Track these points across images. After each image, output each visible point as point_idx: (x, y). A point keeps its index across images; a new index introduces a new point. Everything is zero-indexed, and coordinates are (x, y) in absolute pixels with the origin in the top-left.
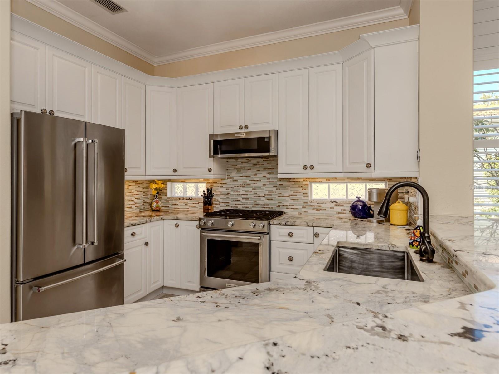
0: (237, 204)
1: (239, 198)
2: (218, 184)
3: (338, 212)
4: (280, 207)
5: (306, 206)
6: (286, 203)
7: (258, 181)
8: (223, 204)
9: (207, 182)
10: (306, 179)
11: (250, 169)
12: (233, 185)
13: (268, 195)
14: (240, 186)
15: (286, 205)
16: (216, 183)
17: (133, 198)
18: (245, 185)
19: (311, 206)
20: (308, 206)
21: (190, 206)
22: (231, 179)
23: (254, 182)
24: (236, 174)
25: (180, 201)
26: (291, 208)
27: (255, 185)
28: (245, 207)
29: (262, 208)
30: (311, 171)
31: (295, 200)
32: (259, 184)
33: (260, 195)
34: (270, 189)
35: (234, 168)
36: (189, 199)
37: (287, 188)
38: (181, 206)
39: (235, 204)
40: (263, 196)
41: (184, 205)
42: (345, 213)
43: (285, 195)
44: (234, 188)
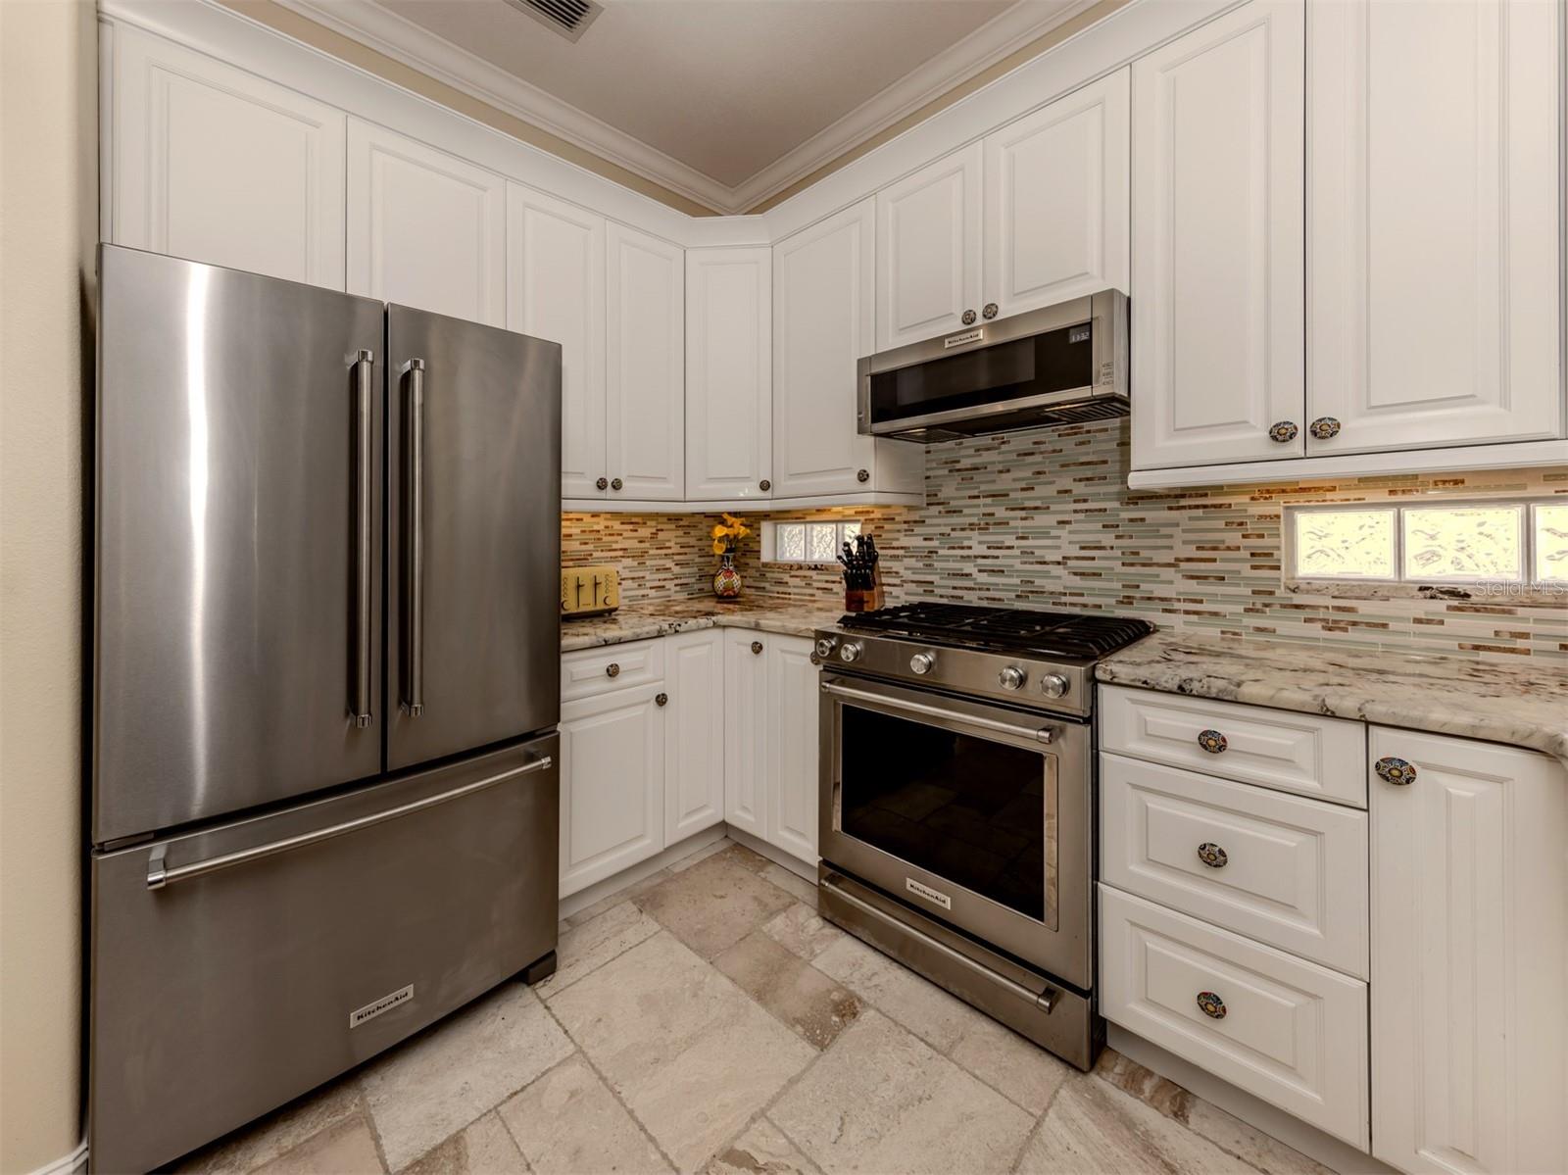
0: (961, 588)
1: (968, 568)
2: (899, 523)
3: (1468, 643)
4: (1131, 603)
5: (1266, 605)
6: (1159, 591)
7: (1036, 508)
8: (914, 585)
9: (866, 520)
10: (1268, 491)
11: (1008, 471)
12: (945, 525)
13: (1077, 558)
14: (972, 527)
15: (1162, 599)
16: (893, 519)
17: (669, 564)
18: (987, 524)
19: (1297, 607)
20: (1277, 607)
21: (818, 589)
22: (940, 508)
23: (1023, 514)
24: (957, 489)
25: (793, 573)
26: (1187, 612)
27: (1024, 523)
28: (988, 599)
29: (1054, 603)
30: (1316, 447)
31: (1206, 578)
32: (1041, 520)
33: (1047, 559)
34: (1090, 538)
35: (950, 471)
36: (816, 568)
37: (1164, 531)
38: (794, 587)
39: (954, 588)
40: (1059, 563)
41: (803, 584)
42: (1527, 652)
43: (1154, 561)
44: (949, 535)
